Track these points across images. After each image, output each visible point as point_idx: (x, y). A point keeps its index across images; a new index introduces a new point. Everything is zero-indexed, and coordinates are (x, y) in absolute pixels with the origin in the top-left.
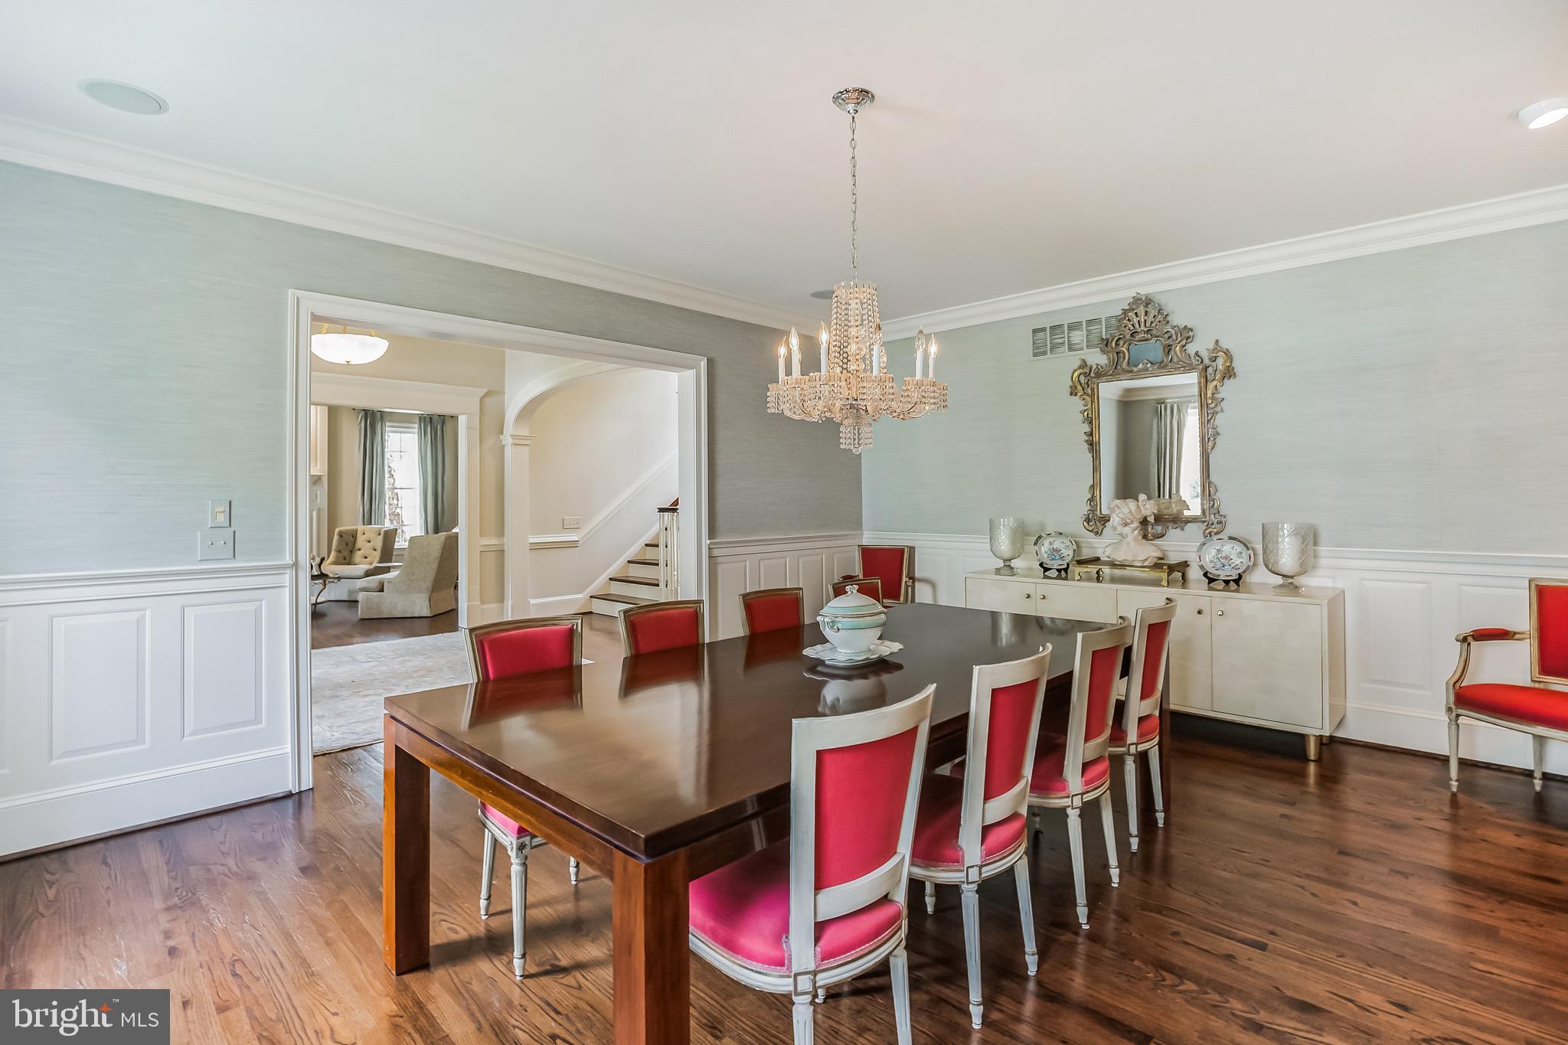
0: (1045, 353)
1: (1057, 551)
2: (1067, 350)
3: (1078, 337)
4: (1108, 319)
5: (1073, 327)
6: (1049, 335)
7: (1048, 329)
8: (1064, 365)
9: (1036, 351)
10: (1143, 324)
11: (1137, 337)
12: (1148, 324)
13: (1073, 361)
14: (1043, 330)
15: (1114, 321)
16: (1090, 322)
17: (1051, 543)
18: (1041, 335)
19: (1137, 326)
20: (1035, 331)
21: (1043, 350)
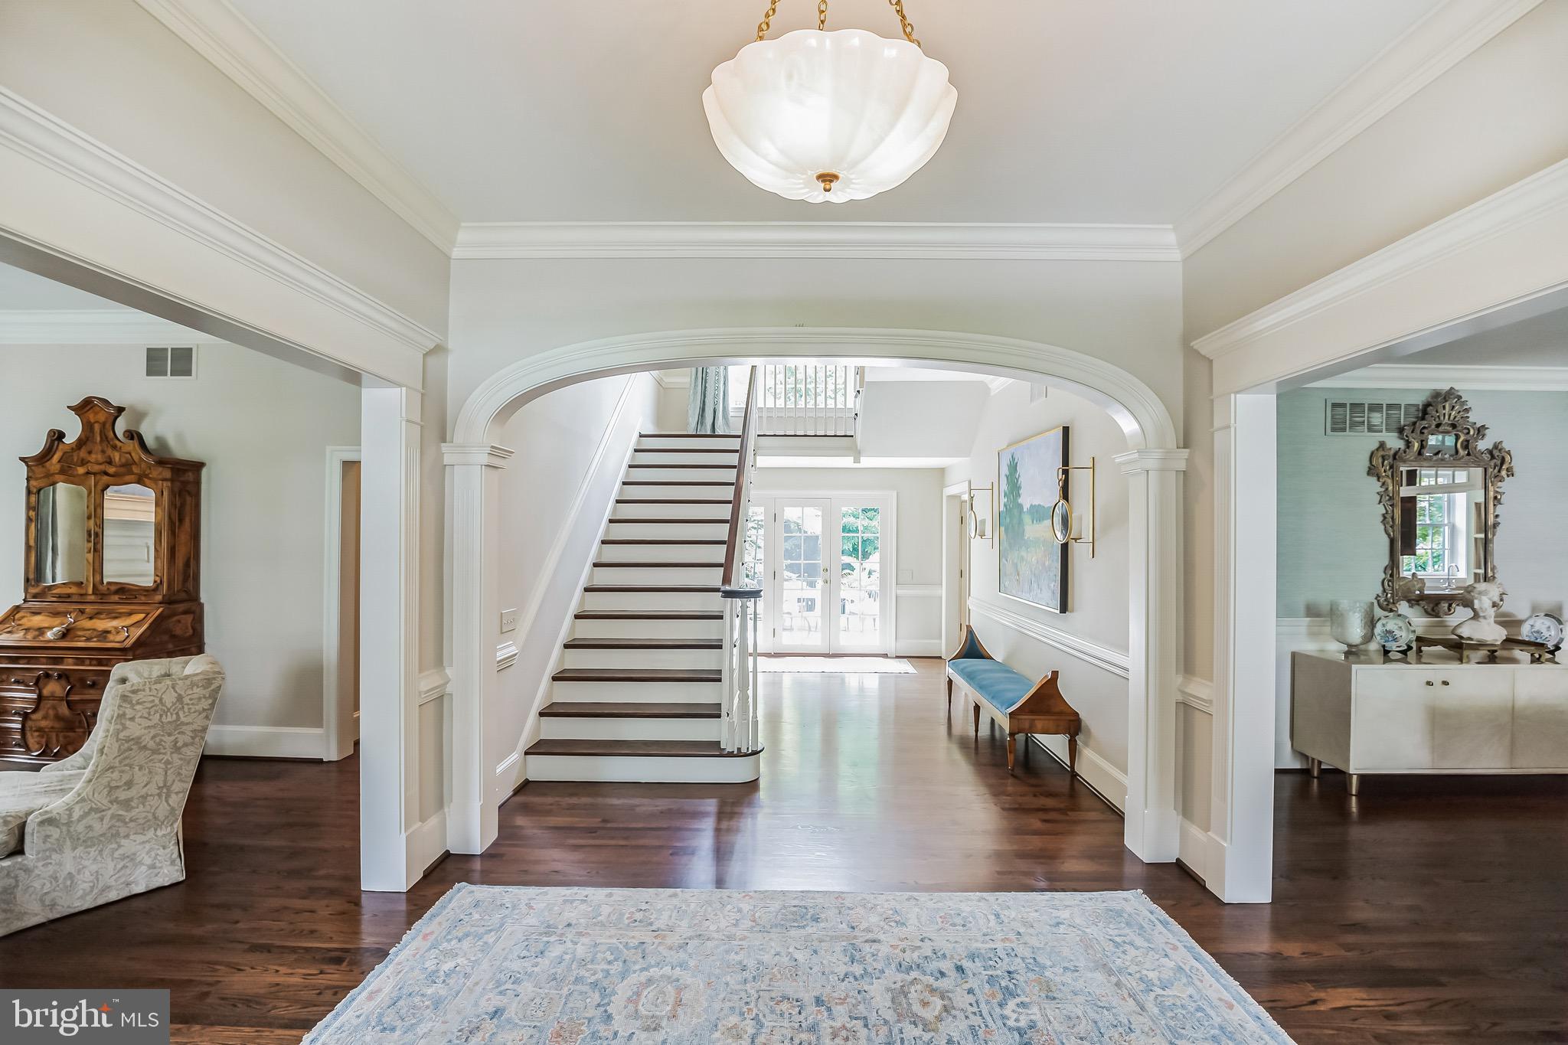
0: (1344, 430)
1: (1390, 632)
2: (1366, 430)
3: (1377, 418)
4: (1408, 406)
5: (1375, 408)
6: (1348, 412)
7: (1348, 405)
8: (1361, 444)
9: (1335, 426)
10: (1447, 417)
11: (1441, 429)
12: (1452, 417)
13: (1371, 442)
14: (1343, 405)
15: (1413, 409)
16: (1390, 406)
17: (1384, 625)
18: (1340, 410)
19: (1442, 418)
20: (1334, 405)
21: (1341, 426)
